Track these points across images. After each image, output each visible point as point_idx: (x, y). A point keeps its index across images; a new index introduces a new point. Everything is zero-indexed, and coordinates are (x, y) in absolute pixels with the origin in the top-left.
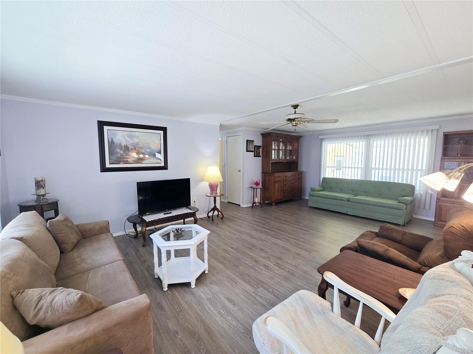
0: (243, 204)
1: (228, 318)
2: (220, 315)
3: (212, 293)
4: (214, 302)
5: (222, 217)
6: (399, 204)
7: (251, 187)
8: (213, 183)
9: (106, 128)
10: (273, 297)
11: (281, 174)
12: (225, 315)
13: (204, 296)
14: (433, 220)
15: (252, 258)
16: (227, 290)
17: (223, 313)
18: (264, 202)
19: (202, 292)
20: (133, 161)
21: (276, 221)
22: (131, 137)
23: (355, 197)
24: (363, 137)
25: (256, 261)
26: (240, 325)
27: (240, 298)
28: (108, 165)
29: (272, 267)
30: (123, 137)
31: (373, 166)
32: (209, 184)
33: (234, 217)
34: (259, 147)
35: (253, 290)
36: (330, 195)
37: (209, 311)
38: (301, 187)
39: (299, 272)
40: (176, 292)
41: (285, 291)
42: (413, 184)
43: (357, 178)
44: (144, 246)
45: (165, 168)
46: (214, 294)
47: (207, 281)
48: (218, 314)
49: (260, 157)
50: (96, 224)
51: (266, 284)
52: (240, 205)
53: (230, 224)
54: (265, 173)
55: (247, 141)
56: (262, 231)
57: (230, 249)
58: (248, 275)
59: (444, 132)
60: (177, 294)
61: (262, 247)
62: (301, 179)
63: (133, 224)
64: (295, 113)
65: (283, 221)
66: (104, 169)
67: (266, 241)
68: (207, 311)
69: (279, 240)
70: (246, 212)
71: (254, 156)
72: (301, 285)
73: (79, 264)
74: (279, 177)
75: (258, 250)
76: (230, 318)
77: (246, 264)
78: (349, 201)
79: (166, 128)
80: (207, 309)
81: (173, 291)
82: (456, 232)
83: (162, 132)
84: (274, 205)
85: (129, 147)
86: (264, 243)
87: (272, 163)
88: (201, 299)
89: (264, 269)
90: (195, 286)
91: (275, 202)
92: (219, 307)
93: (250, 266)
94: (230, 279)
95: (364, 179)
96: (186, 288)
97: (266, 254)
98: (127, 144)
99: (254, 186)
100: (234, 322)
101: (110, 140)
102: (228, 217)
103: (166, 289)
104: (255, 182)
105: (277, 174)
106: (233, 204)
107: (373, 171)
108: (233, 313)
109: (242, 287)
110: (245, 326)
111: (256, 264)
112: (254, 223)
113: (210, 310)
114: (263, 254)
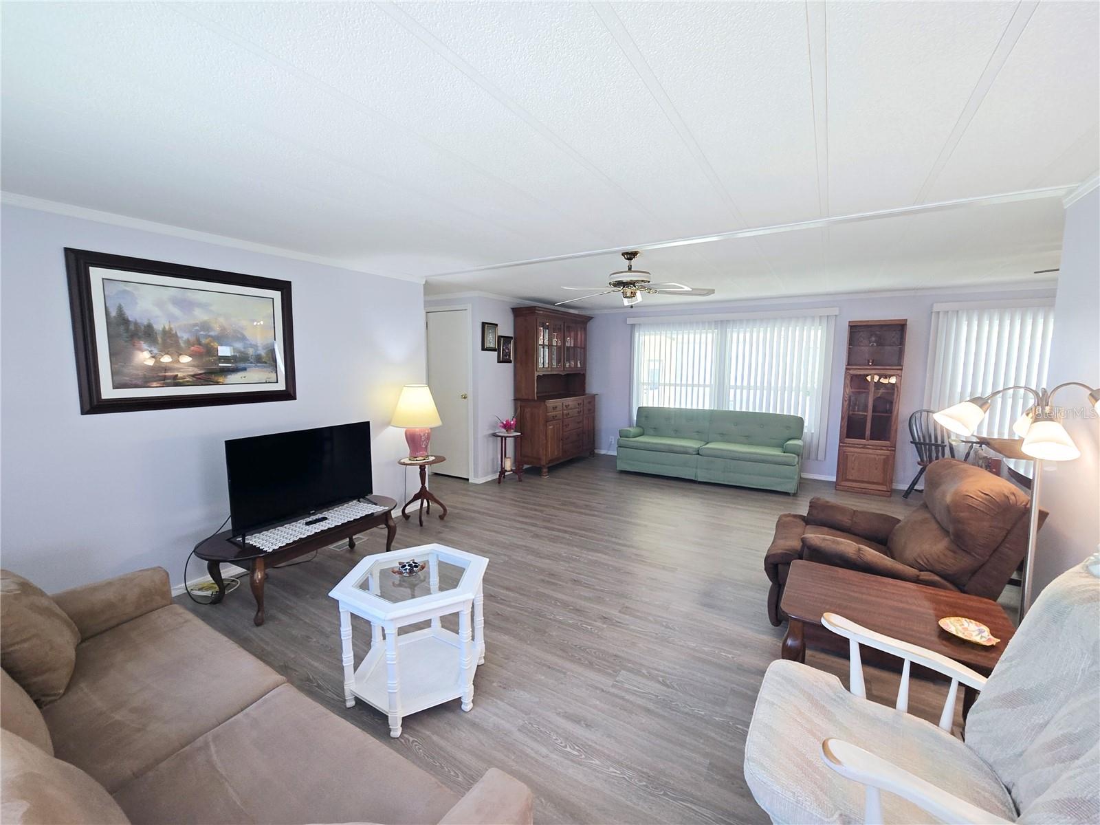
0: (476, 476)
1: (593, 762)
2: (572, 761)
3: (522, 711)
4: (538, 733)
5: (441, 514)
6: (785, 454)
7: (495, 435)
8: (417, 429)
9: (97, 275)
10: (658, 686)
11: (558, 402)
12: (583, 756)
13: (507, 726)
14: (834, 479)
15: (565, 605)
16: (554, 695)
17: (577, 753)
18: (521, 467)
19: (496, 715)
20: (193, 376)
21: (570, 511)
22: (186, 305)
23: (706, 444)
24: (713, 323)
25: (578, 611)
26: (629, 773)
27: (590, 706)
28: (108, 391)
29: (619, 618)
30: (160, 304)
31: (732, 383)
32: (406, 433)
33: (468, 510)
34: (507, 339)
35: (610, 682)
36: (661, 444)
37: (542, 760)
38: (594, 429)
39: (676, 618)
40: (428, 733)
41: (674, 666)
42: (799, 415)
43: (704, 406)
44: (258, 623)
45: (288, 394)
46: (529, 714)
47: (495, 684)
48: (566, 761)
49: (510, 362)
50: (125, 581)
51: (629, 661)
52: (468, 480)
53: (469, 529)
54: (520, 401)
55: (484, 324)
56: (553, 537)
57: (504, 592)
58: (580, 648)
59: (850, 322)
60: (435, 738)
61: (574, 576)
62: (594, 412)
63: (207, 562)
64: (630, 269)
65: (584, 509)
66: (93, 404)
67: (575, 560)
68: (537, 761)
69: (600, 555)
70: (489, 495)
71: (499, 362)
72: (697, 646)
73: (139, 730)
74: (555, 408)
75: (567, 583)
76: (597, 762)
77: (560, 622)
78: (698, 454)
79: (290, 282)
80: (533, 755)
81: (418, 731)
82: (977, 505)
83: (277, 295)
84: (545, 473)
85: (179, 334)
86: (571, 565)
87: (538, 376)
88: (506, 734)
89: (605, 626)
90: (471, 705)
91: (547, 466)
92: (556, 741)
93: (571, 626)
94: (544, 665)
95: (716, 409)
96: (450, 716)
97: (589, 589)
98: (172, 326)
99: (503, 432)
100: (611, 769)
101: (113, 313)
102: (456, 511)
103: (396, 731)
104: (505, 422)
105: (551, 403)
106: (450, 479)
107: (732, 391)
108: (598, 747)
109: (583, 678)
110: (640, 771)
111: (581, 618)
112: (524, 520)
113: (540, 755)
114: (585, 592)
